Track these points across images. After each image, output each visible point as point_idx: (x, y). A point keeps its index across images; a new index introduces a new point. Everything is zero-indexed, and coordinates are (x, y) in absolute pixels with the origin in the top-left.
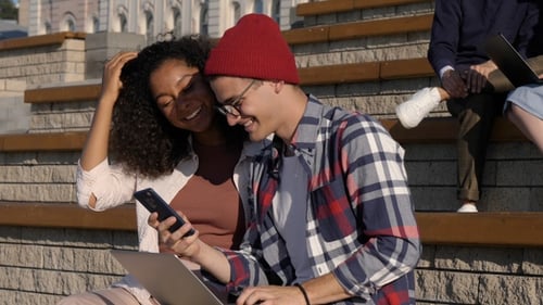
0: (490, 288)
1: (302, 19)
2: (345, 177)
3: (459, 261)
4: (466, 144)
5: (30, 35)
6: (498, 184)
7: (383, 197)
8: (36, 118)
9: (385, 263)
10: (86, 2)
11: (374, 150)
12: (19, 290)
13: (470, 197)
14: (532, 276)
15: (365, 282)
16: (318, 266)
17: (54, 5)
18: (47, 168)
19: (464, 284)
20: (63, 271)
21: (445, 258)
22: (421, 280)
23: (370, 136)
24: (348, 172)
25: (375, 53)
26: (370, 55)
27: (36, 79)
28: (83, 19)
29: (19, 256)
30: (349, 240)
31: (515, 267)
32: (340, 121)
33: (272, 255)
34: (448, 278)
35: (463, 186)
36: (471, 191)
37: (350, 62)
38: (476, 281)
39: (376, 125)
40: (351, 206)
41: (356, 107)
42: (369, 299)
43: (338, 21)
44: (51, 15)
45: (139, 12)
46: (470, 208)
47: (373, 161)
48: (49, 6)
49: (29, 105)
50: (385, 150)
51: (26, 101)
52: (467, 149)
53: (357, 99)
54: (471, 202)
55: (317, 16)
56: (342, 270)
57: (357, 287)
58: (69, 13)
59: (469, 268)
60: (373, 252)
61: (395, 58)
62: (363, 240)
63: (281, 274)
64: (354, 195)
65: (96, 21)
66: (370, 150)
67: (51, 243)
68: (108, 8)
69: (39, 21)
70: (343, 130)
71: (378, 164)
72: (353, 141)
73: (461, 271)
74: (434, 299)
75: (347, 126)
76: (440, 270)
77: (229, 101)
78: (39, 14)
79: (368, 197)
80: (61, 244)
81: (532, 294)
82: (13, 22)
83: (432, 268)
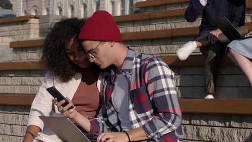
0: (216, 133)
1: (138, 9)
2: (147, 86)
3: (202, 121)
4: (209, 66)
5: (17, 16)
6: (223, 86)
7: (165, 95)
8: (15, 55)
9: (166, 124)
10: (43, 1)
11: (161, 74)
12: (4, 134)
13: (211, 92)
14: (235, 128)
15: (156, 132)
16: (134, 125)
17: (28, 2)
18: (19, 78)
19: (205, 132)
20: (24, 125)
21: (196, 120)
22: (185, 130)
23: (159, 67)
24: (148, 84)
25: (171, 25)
26: (168, 26)
27: (16, 37)
28: (42, 9)
29: (4, 118)
30: (148, 113)
31: (228, 124)
32: (145, 60)
33: (113, 119)
34: (197, 129)
35: (207, 87)
36: (211, 89)
37: (159, 29)
38: (210, 130)
39: (162, 62)
40: (150, 99)
41: (161, 50)
42: (157, 140)
43: (155, 10)
44: (27, 7)
45: (68, 5)
46: (210, 97)
47: (160, 79)
48: (26, 3)
49: (12, 49)
50: (166, 74)
51: (10, 47)
52: (209, 69)
53: (162, 46)
54: (211, 94)
55: (145, 8)
56: (146, 126)
57: (152, 134)
58: (35, 6)
59: (207, 124)
60: (161, 119)
61: (180, 27)
62: (156, 113)
63: (118, 127)
64: (151, 94)
65: (48, 10)
66: (159, 73)
67: (18, 113)
68: (53, 4)
69: (21, 10)
70: (147, 64)
71: (163, 80)
72: (151, 70)
73: (203, 126)
74: (191, 139)
75: (149, 62)
76: (194, 125)
77: (90, 51)
78: (21, 6)
79: (158, 95)
80: (23, 113)
81: (235, 136)
82: (10, 10)
83: (190, 124)
